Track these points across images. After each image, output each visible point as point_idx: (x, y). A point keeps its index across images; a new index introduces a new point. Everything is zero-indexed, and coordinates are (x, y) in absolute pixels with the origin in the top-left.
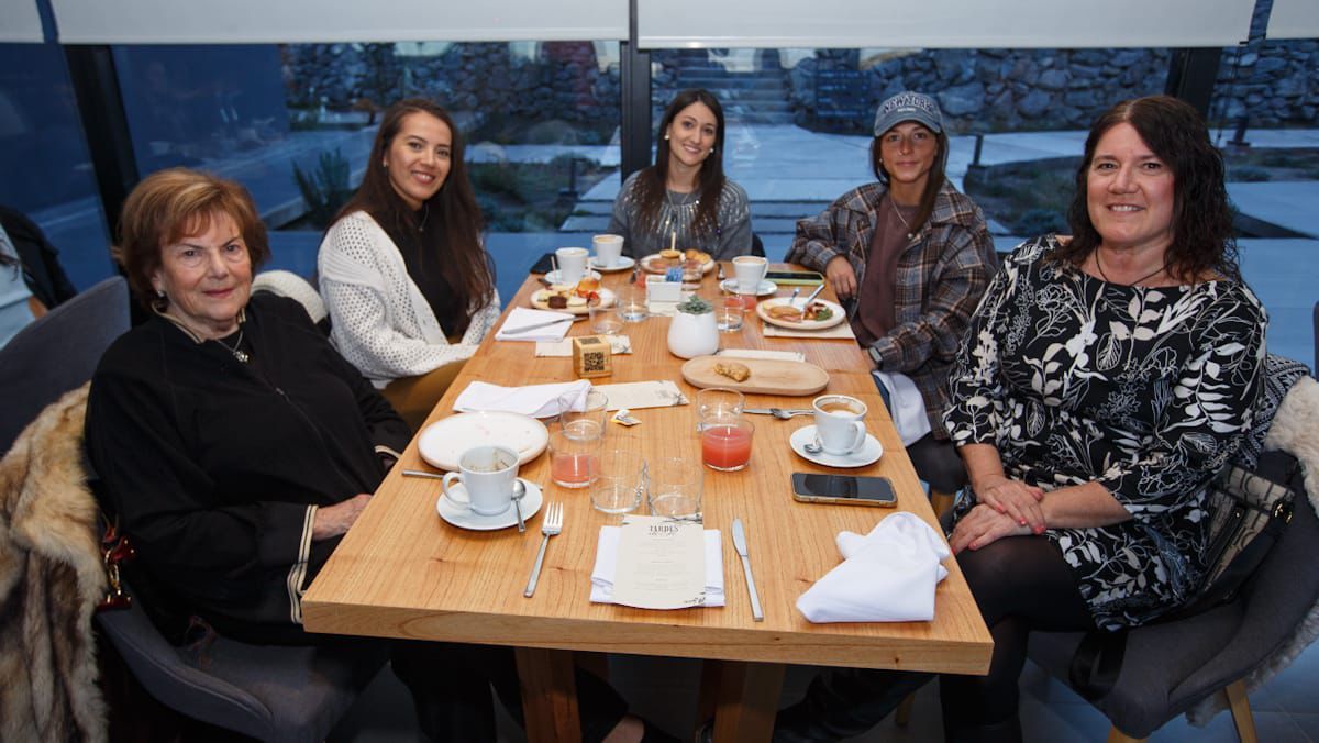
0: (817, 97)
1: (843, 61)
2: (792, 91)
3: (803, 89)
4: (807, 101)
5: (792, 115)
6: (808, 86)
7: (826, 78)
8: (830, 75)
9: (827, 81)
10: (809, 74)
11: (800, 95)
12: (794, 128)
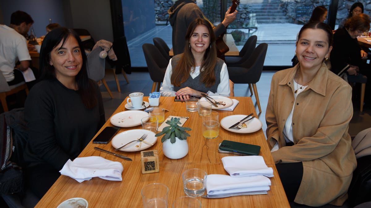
0: (296, 15)
1: (304, 4)
2: (287, 13)
3: (291, 12)
4: (292, 16)
5: (288, 20)
6: (293, 11)
7: (299, 9)
8: (301, 8)
9: (299, 10)
10: (293, 8)
11: (290, 14)
12: (289, 24)
